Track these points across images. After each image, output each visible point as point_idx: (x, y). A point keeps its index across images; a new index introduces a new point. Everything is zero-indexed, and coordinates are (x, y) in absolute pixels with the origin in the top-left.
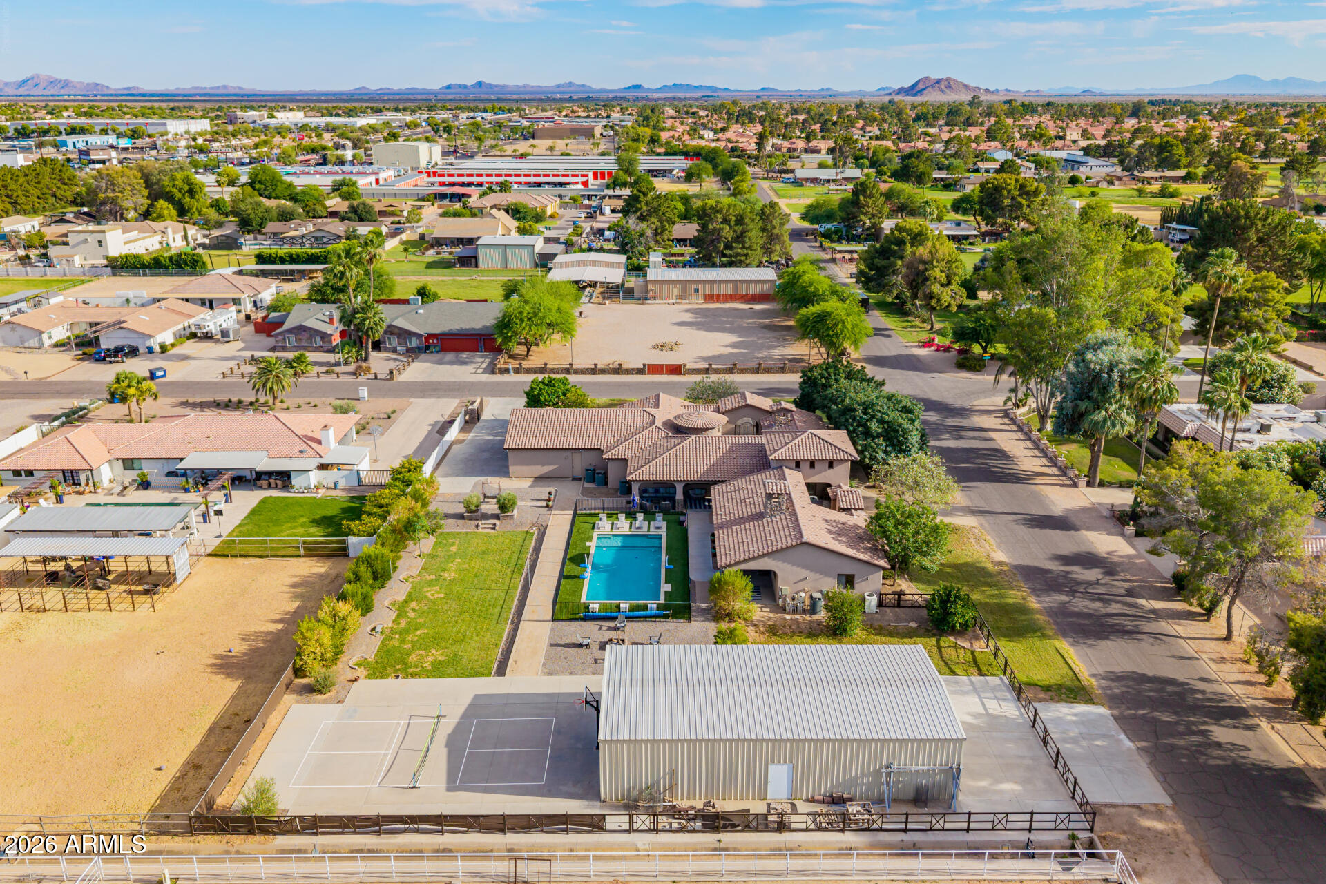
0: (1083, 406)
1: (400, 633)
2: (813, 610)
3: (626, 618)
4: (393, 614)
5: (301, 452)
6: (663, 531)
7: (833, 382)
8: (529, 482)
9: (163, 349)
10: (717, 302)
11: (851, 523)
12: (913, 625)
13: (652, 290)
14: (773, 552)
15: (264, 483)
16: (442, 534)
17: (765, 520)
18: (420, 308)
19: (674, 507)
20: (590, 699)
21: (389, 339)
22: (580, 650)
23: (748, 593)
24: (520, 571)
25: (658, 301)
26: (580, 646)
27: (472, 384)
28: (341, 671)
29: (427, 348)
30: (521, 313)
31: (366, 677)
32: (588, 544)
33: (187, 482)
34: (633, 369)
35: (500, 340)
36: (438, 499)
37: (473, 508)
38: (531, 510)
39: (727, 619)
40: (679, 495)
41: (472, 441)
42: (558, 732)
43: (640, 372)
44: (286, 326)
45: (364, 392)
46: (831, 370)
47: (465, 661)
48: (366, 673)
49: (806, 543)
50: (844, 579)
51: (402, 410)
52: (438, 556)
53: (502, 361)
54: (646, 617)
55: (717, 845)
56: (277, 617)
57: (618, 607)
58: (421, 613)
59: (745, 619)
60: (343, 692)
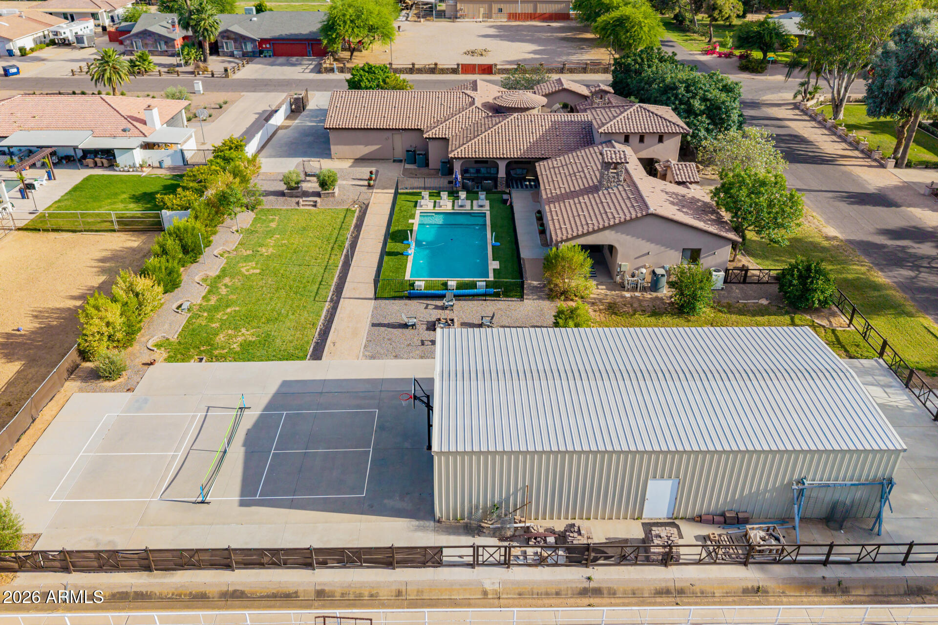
0: (906, 83)
1: (209, 311)
2: (655, 285)
3: (455, 296)
4: (203, 290)
5: (124, 130)
6: (487, 209)
7: (646, 67)
8: (350, 163)
9: (23, 52)
10: (519, 20)
11: (690, 196)
12: (764, 302)
13: (461, 10)
14: (615, 225)
15: (89, 161)
16: (262, 210)
17: (600, 193)
18: (254, 16)
19: (496, 187)
20: (419, 394)
21: (226, 43)
22: (405, 331)
23: (587, 268)
24: (341, 247)
25: (467, 20)
26: (405, 326)
27: (300, 81)
28: (138, 352)
29: (261, 52)
30: (344, 15)
31: (165, 360)
32: (411, 221)
33: (12, 160)
34: (448, 69)
35: (325, 42)
36: (260, 177)
37: (293, 185)
38: (351, 188)
39: (563, 298)
40: (502, 174)
41: (297, 127)
42: (381, 428)
43: (454, 71)
44: (134, 31)
45: (199, 86)
46: (644, 56)
47: (278, 342)
48: (165, 355)
49: (652, 215)
50: (689, 253)
51: (233, 102)
52: (256, 232)
53: (328, 62)
54: (474, 295)
55: (586, 584)
56: (76, 293)
57: (445, 285)
58: (234, 290)
59: (582, 298)
60: (136, 378)
